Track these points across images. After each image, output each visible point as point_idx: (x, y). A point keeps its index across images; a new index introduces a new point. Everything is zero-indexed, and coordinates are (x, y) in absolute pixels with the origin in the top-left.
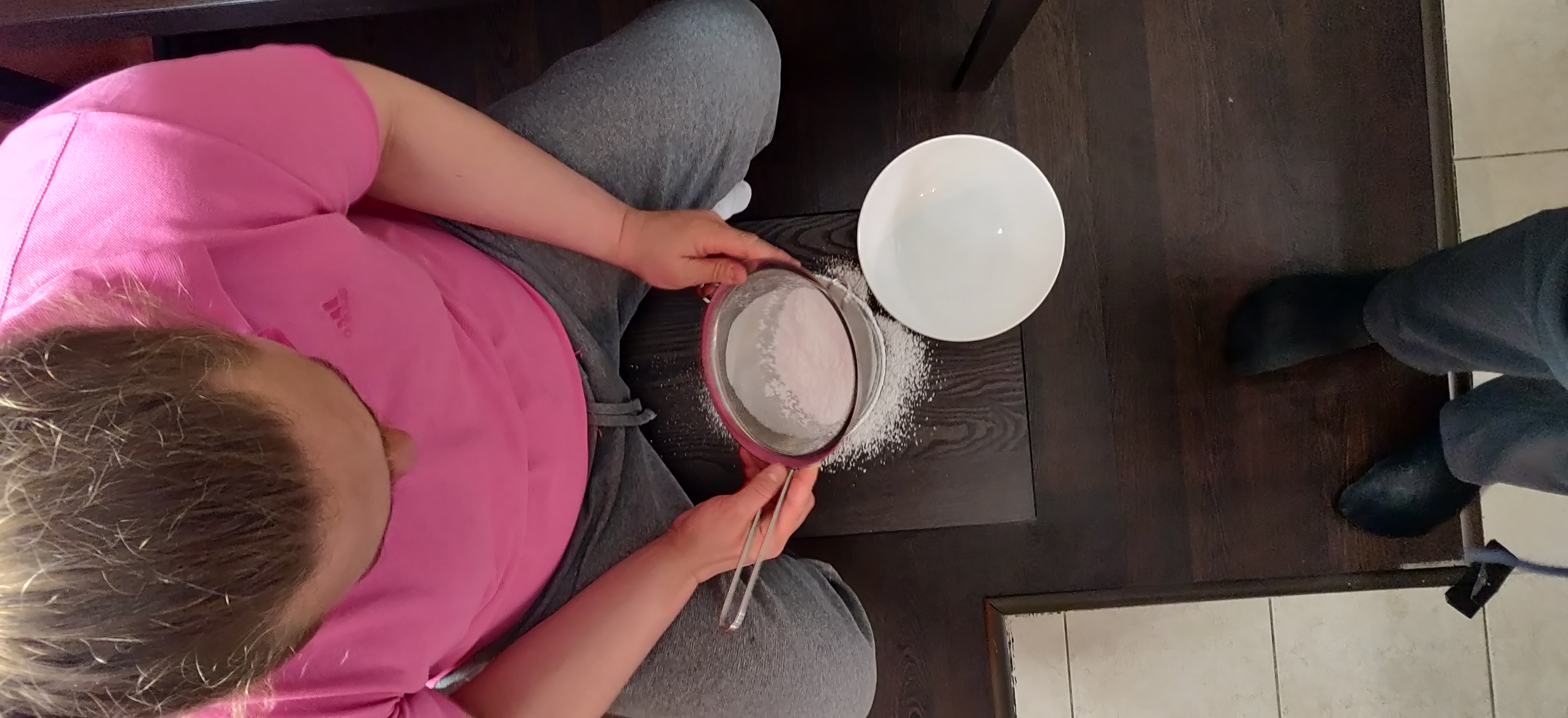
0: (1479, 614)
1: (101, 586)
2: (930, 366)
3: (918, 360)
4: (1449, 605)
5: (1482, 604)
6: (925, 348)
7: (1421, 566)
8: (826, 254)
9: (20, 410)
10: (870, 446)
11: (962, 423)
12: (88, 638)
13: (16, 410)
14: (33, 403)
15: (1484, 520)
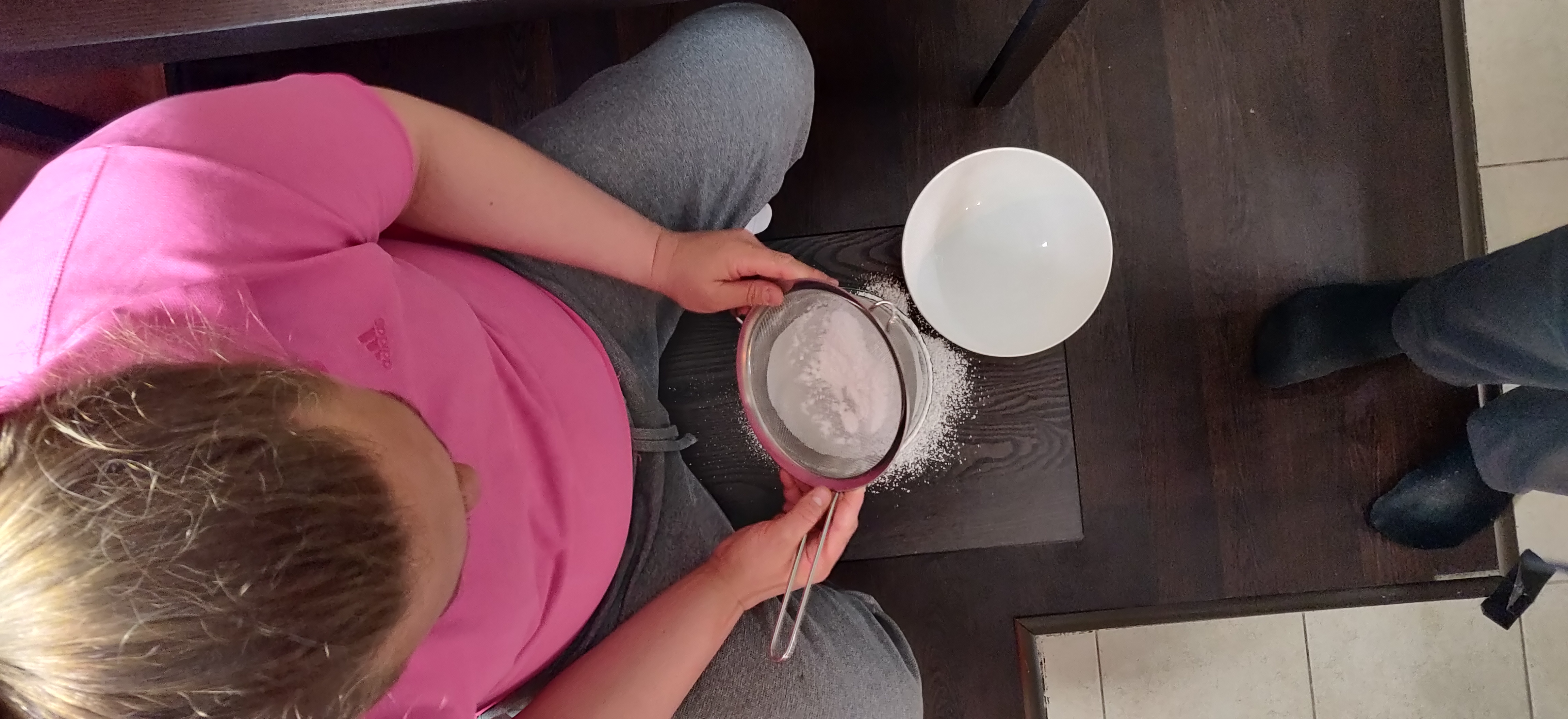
0: (1515, 625)
1: (201, 635)
2: (973, 383)
3: (960, 377)
4: (1485, 617)
5: (1519, 615)
6: (967, 366)
7: (1455, 577)
8: (865, 271)
9: (111, 452)
10: (913, 465)
11: (1007, 440)
12: (186, 692)
13: (106, 452)
14: (125, 444)
15: (1518, 530)
